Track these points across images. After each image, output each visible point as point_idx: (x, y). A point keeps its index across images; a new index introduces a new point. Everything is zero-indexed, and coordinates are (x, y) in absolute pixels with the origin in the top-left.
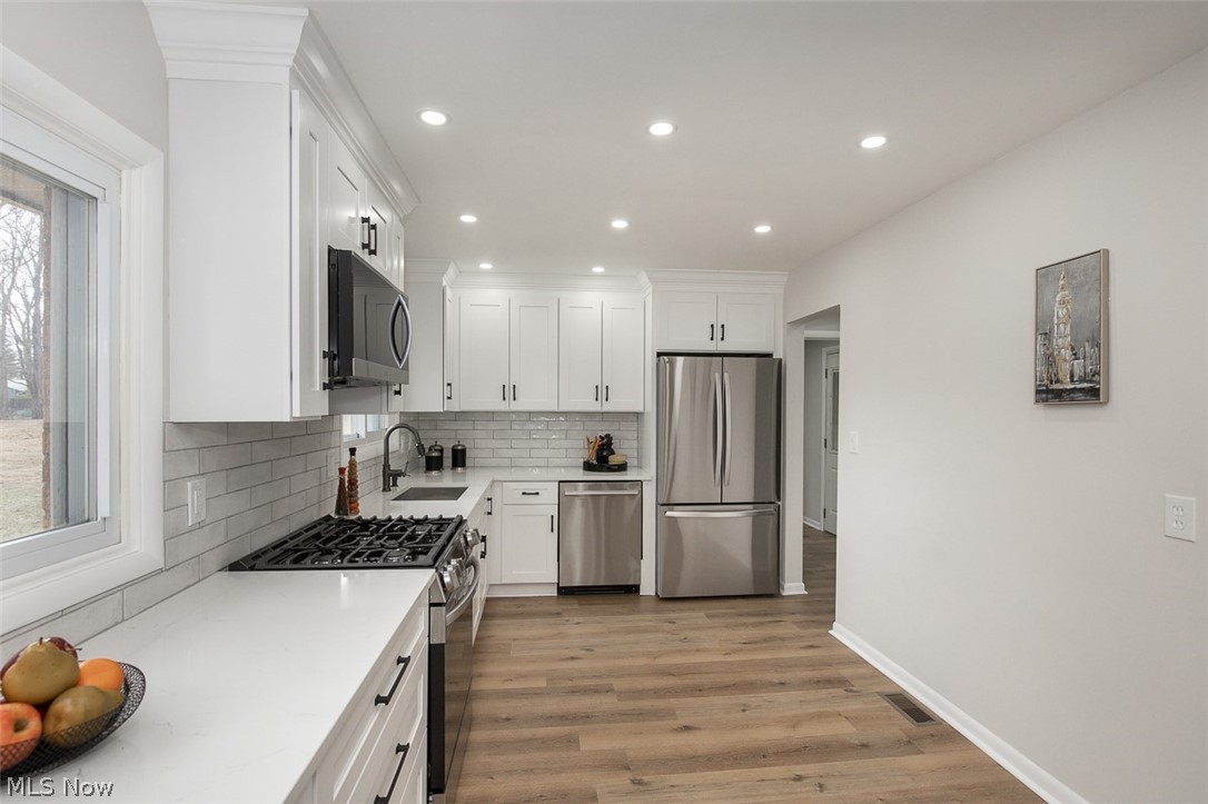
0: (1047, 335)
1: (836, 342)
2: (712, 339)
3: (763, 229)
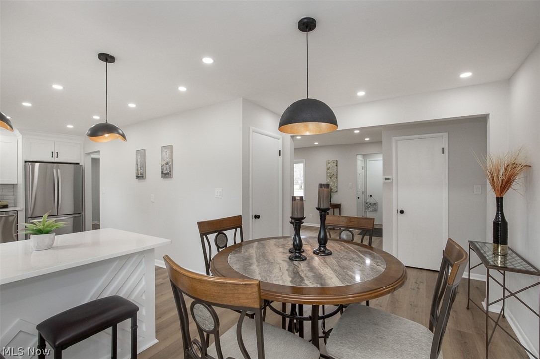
0: (138, 171)
1: (99, 159)
2: (52, 157)
3: (132, 105)
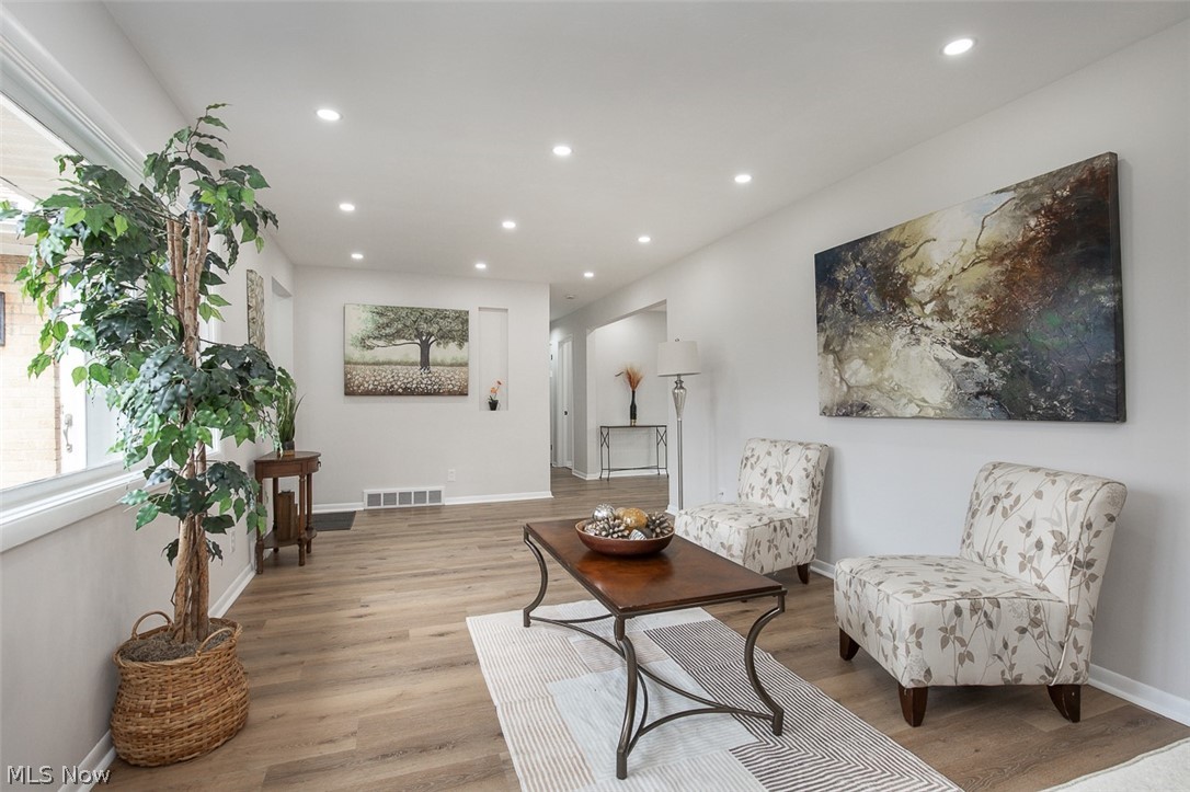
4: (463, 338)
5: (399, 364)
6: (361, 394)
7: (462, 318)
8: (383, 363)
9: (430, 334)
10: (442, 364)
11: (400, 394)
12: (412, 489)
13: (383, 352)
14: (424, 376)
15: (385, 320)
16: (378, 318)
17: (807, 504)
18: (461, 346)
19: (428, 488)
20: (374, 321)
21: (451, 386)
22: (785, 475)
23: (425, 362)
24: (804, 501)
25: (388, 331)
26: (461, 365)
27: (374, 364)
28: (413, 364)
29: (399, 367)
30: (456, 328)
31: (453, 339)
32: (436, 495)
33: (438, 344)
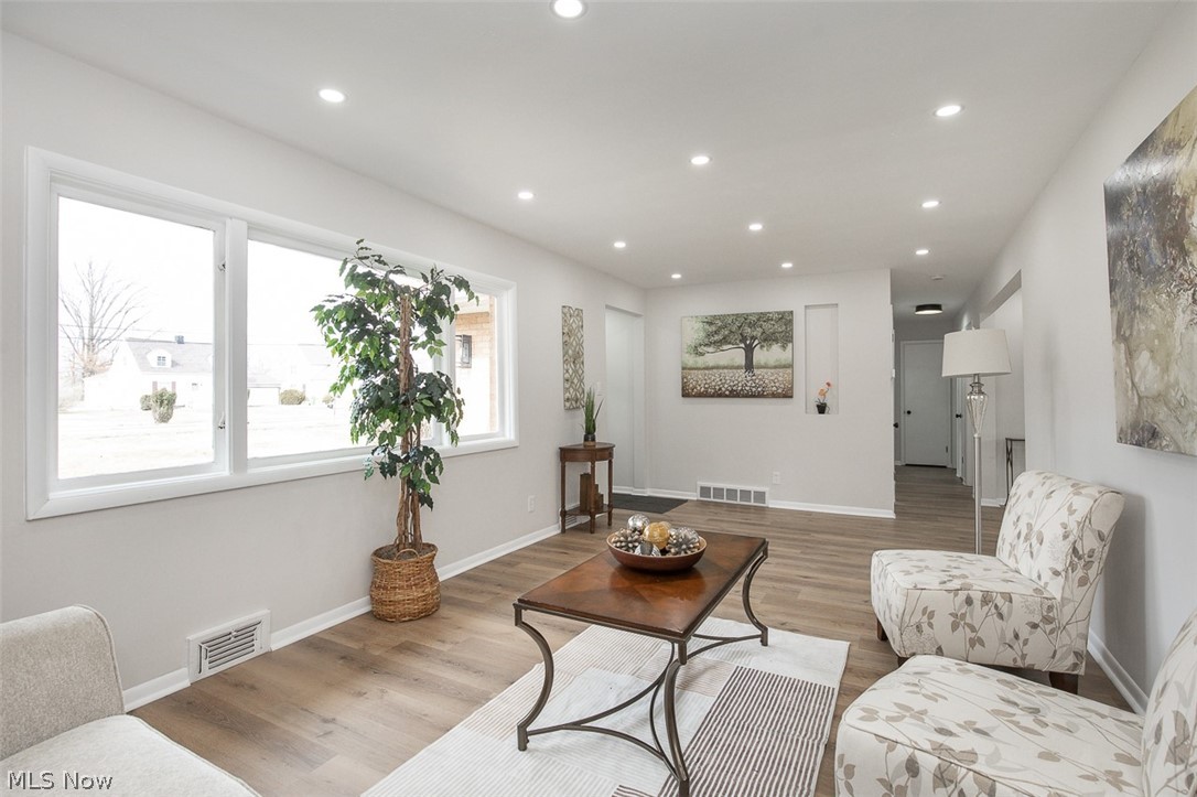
4: (786, 338)
5: (724, 368)
6: (694, 396)
7: (786, 319)
8: (712, 368)
9: (754, 338)
10: (765, 367)
11: (727, 396)
12: (739, 487)
13: (713, 357)
14: (749, 378)
15: (713, 328)
16: (707, 327)
17: (1061, 580)
18: (784, 347)
19: (753, 488)
20: (705, 330)
21: (774, 389)
22: (1036, 529)
23: (749, 366)
24: (1056, 573)
25: (716, 338)
26: (785, 367)
27: (704, 369)
28: (738, 368)
29: (726, 371)
30: (779, 329)
31: (776, 341)
32: (761, 496)
33: (762, 347)
